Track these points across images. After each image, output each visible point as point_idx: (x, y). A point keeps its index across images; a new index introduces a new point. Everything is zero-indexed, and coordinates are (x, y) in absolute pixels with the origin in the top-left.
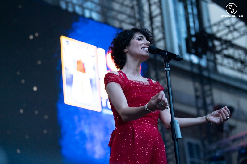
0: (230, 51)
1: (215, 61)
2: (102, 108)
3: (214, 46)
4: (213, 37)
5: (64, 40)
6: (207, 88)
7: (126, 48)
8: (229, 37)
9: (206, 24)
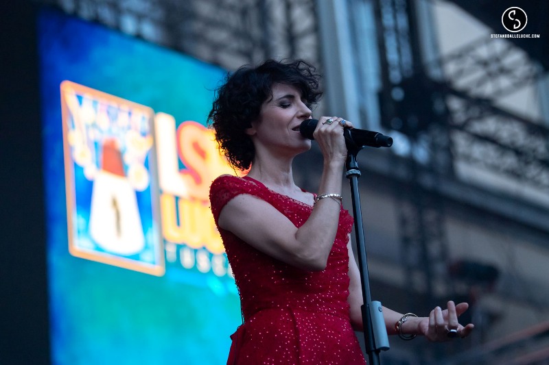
0: (490, 125)
1: (450, 149)
2: (168, 265)
3: (448, 112)
4: (446, 88)
5: (69, 91)
6: (430, 216)
7: (252, 124)
8: (488, 89)
9: (429, 56)
